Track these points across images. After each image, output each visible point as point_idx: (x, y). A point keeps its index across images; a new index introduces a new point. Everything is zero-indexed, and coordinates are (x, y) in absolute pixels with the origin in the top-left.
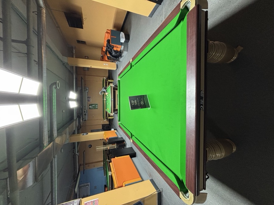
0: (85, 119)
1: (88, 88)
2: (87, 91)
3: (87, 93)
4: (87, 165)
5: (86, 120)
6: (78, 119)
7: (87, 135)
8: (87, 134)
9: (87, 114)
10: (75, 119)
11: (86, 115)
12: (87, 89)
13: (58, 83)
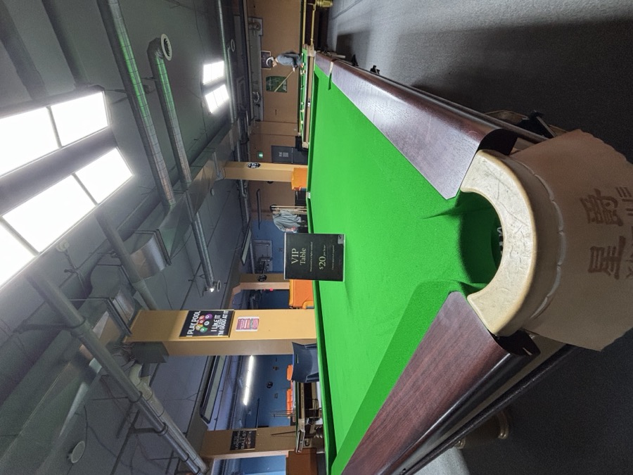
0: (257, 118)
1: (260, 21)
2: (260, 32)
3: (259, 37)
4: (266, 214)
5: (259, 120)
6: (238, 122)
7: (257, 168)
8: (259, 165)
9: (261, 104)
10: (232, 122)
11: (259, 106)
12: (258, 26)
13: (165, 42)
